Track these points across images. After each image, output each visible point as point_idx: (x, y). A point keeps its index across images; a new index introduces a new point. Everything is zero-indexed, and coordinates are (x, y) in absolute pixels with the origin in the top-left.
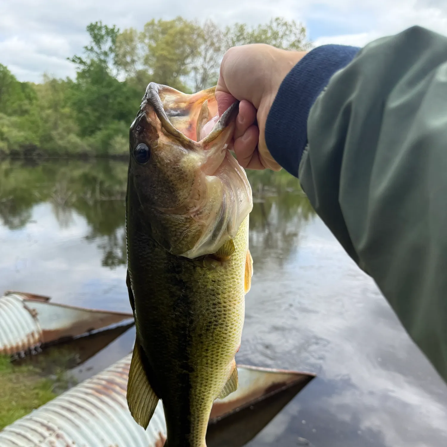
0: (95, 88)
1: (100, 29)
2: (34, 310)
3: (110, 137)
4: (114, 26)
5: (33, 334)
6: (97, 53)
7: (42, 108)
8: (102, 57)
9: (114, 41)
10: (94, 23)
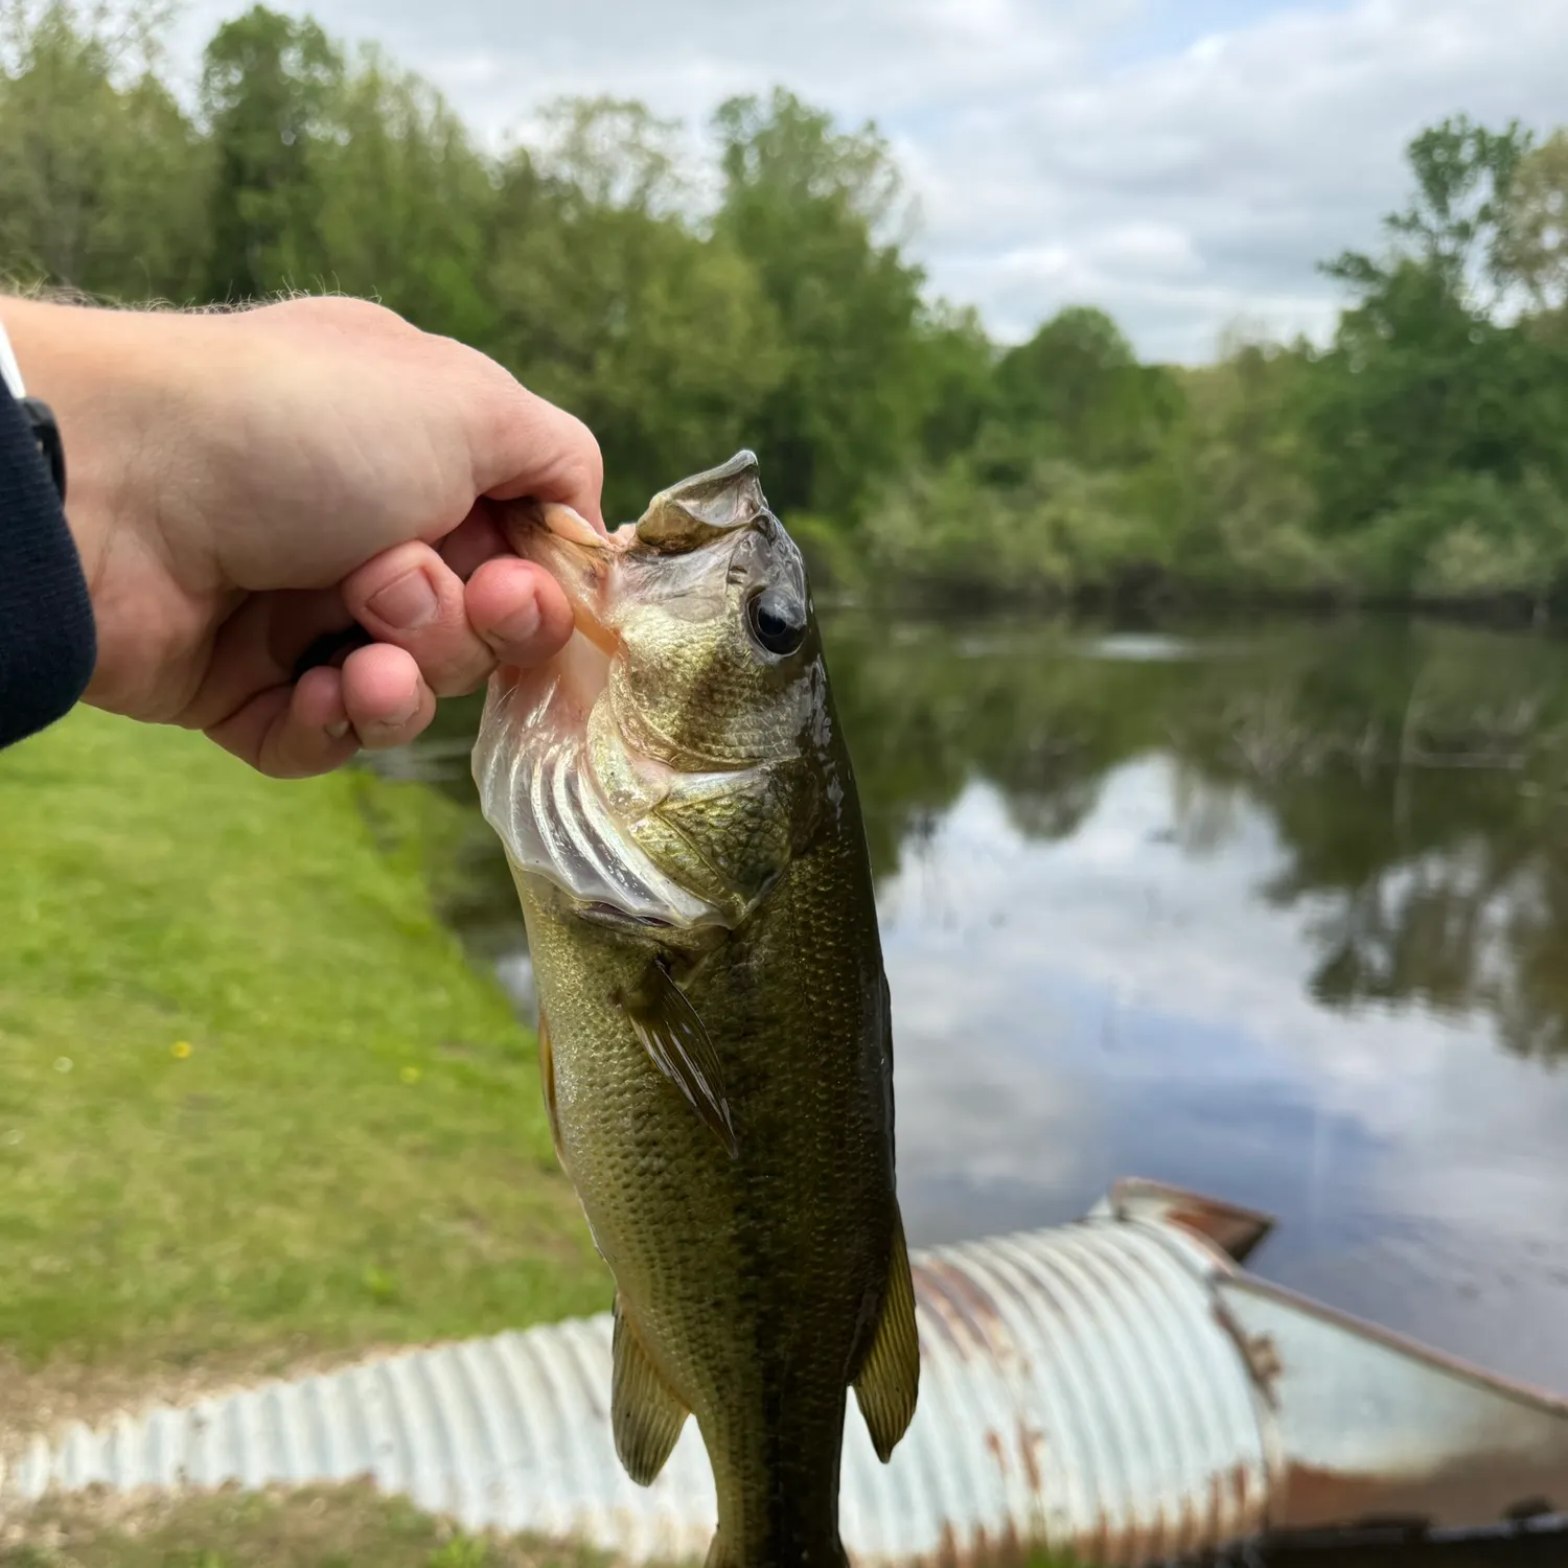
0: (1398, 359)
1: (1454, 144)
2: (1264, 1344)
3: (1429, 532)
4: (1514, 125)
5: (1239, 1479)
6: (1429, 232)
7: (1201, 442)
8: (1447, 246)
9: (1502, 185)
10: (1436, 128)
